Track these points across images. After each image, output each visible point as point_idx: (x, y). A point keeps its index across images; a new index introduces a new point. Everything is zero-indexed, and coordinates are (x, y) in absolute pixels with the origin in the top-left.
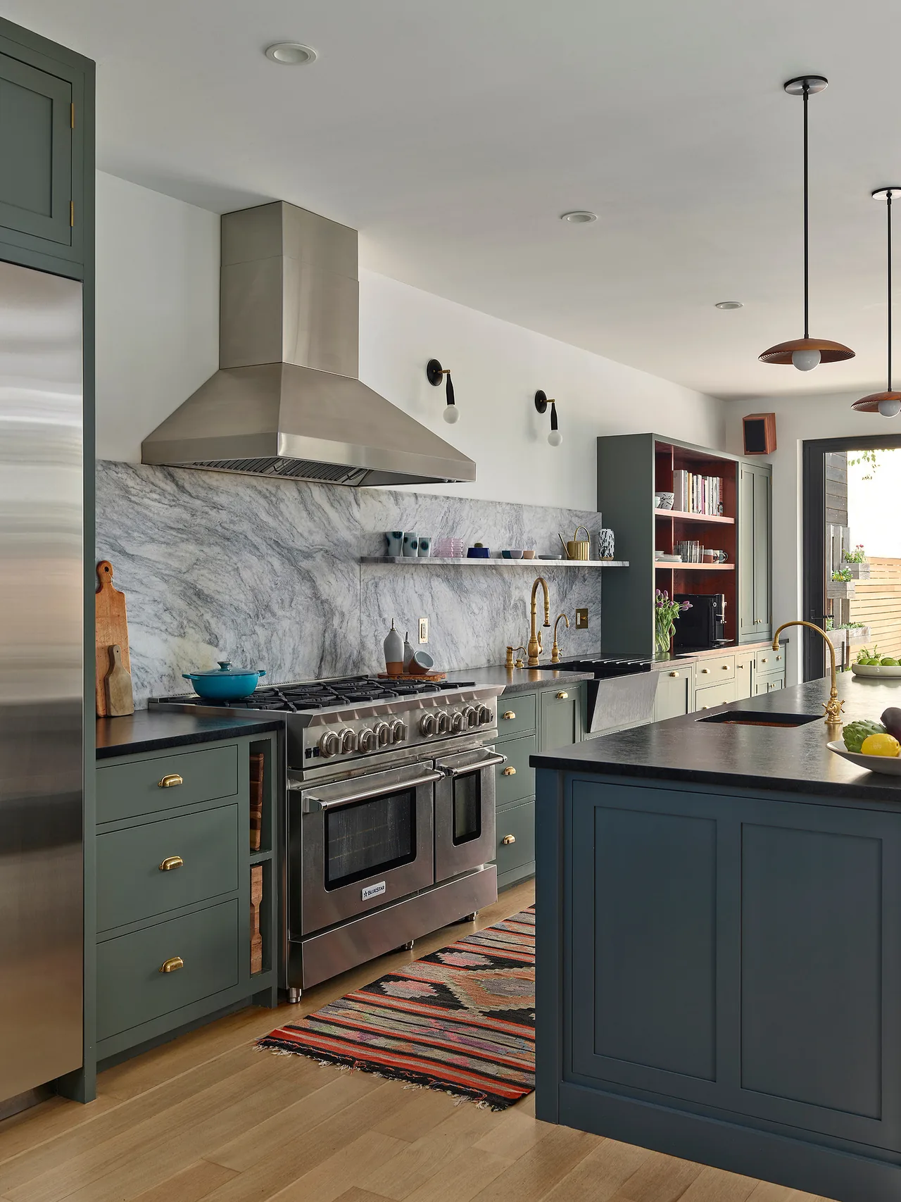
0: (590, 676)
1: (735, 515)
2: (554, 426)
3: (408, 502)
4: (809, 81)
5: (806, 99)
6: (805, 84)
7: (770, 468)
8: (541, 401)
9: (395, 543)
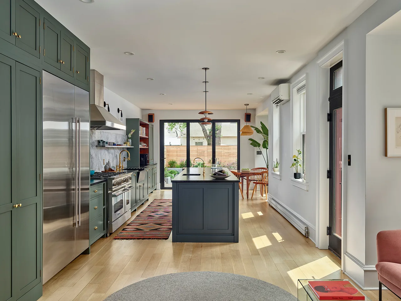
0: (138, 171)
1: (149, 136)
2: (122, 116)
3: (102, 133)
4: (207, 69)
5: (206, 71)
6: (206, 69)
7: (153, 126)
8: (118, 110)
9: (101, 142)
